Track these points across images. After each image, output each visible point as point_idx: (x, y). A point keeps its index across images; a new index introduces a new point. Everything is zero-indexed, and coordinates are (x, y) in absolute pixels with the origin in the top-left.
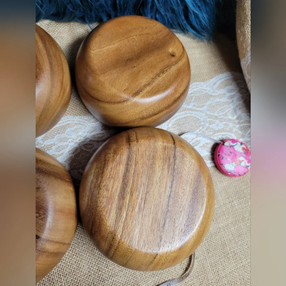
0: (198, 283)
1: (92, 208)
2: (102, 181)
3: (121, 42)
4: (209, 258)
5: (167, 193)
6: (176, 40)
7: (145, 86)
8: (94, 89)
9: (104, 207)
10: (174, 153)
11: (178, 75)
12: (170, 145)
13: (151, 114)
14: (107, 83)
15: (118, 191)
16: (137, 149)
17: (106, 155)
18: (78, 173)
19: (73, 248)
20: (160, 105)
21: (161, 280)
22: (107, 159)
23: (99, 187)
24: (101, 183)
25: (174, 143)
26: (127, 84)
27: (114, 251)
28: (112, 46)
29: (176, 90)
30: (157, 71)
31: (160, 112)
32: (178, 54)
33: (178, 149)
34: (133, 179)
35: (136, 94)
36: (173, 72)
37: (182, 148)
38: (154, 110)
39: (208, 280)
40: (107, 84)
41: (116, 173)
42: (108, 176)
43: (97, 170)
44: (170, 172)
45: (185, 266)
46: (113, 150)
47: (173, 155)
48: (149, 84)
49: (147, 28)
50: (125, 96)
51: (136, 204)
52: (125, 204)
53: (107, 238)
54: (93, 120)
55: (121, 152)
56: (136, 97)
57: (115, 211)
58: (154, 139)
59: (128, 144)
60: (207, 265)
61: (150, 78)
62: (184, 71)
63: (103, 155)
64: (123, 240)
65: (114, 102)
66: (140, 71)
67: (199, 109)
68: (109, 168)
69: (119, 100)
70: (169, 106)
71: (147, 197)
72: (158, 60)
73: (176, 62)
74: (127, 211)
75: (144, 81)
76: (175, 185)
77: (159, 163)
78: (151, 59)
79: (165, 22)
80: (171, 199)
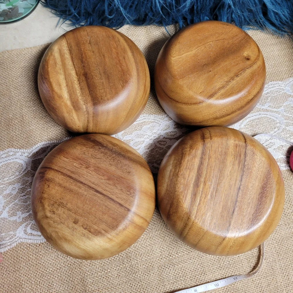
0: (265, 283)
1: (170, 192)
2: (180, 171)
3: (198, 48)
4: (279, 261)
5: (237, 186)
6: (252, 43)
7: (220, 89)
8: (173, 92)
9: (182, 192)
10: (244, 150)
11: (252, 78)
12: (242, 143)
13: (224, 115)
14: (185, 86)
15: (193, 180)
16: (211, 145)
17: (183, 149)
18: (152, 167)
19: (147, 232)
20: (233, 107)
21: (228, 274)
22: (184, 153)
23: (177, 175)
24: (179, 172)
25: (245, 142)
26: (203, 87)
27: (188, 230)
28: (191, 52)
29: (249, 93)
30: (232, 75)
31: (232, 113)
32: (253, 57)
33: (249, 147)
34: (206, 171)
35: (211, 96)
36: (247, 75)
37: (253, 146)
38: (227, 111)
39: (277, 282)
40: (185, 88)
41: (192, 165)
42: (185, 167)
43: (176, 161)
44: (240, 167)
45: (253, 264)
46: (189, 145)
47: (244, 152)
48: (223, 87)
49: (223, 33)
50: (200, 98)
51: (208, 192)
52: (199, 191)
53: (183, 218)
54: (167, 119)
55: (196, 147)
56: (211, 99)
57: (190, 196)
58: (226, 137)
59: (203, 141)
60: (276, 267)
61: (225, 82)
62: (259, 74)
63: (181, 150)
64: (196, 221)
65: (191, 104)
66: (215, 75)
67: (275, 110)
68: (186, 160)
69: (195, 101)
70: (242, 107)
71: (218, 187)
72: (233, 64)
73: (251, 66)
74: (201, 197)
75: (218, 84)
76: (245, 180)
77: (230, 159)
78: (225, 64)
79: (242, 20)
80: (240, 191)
